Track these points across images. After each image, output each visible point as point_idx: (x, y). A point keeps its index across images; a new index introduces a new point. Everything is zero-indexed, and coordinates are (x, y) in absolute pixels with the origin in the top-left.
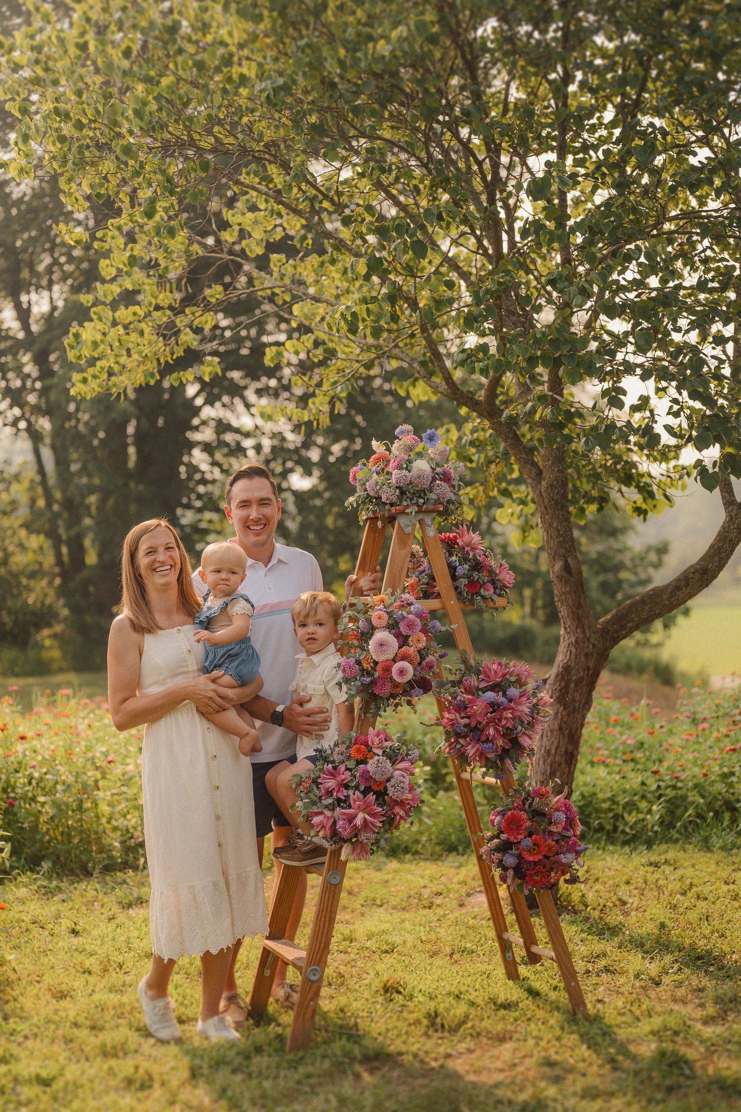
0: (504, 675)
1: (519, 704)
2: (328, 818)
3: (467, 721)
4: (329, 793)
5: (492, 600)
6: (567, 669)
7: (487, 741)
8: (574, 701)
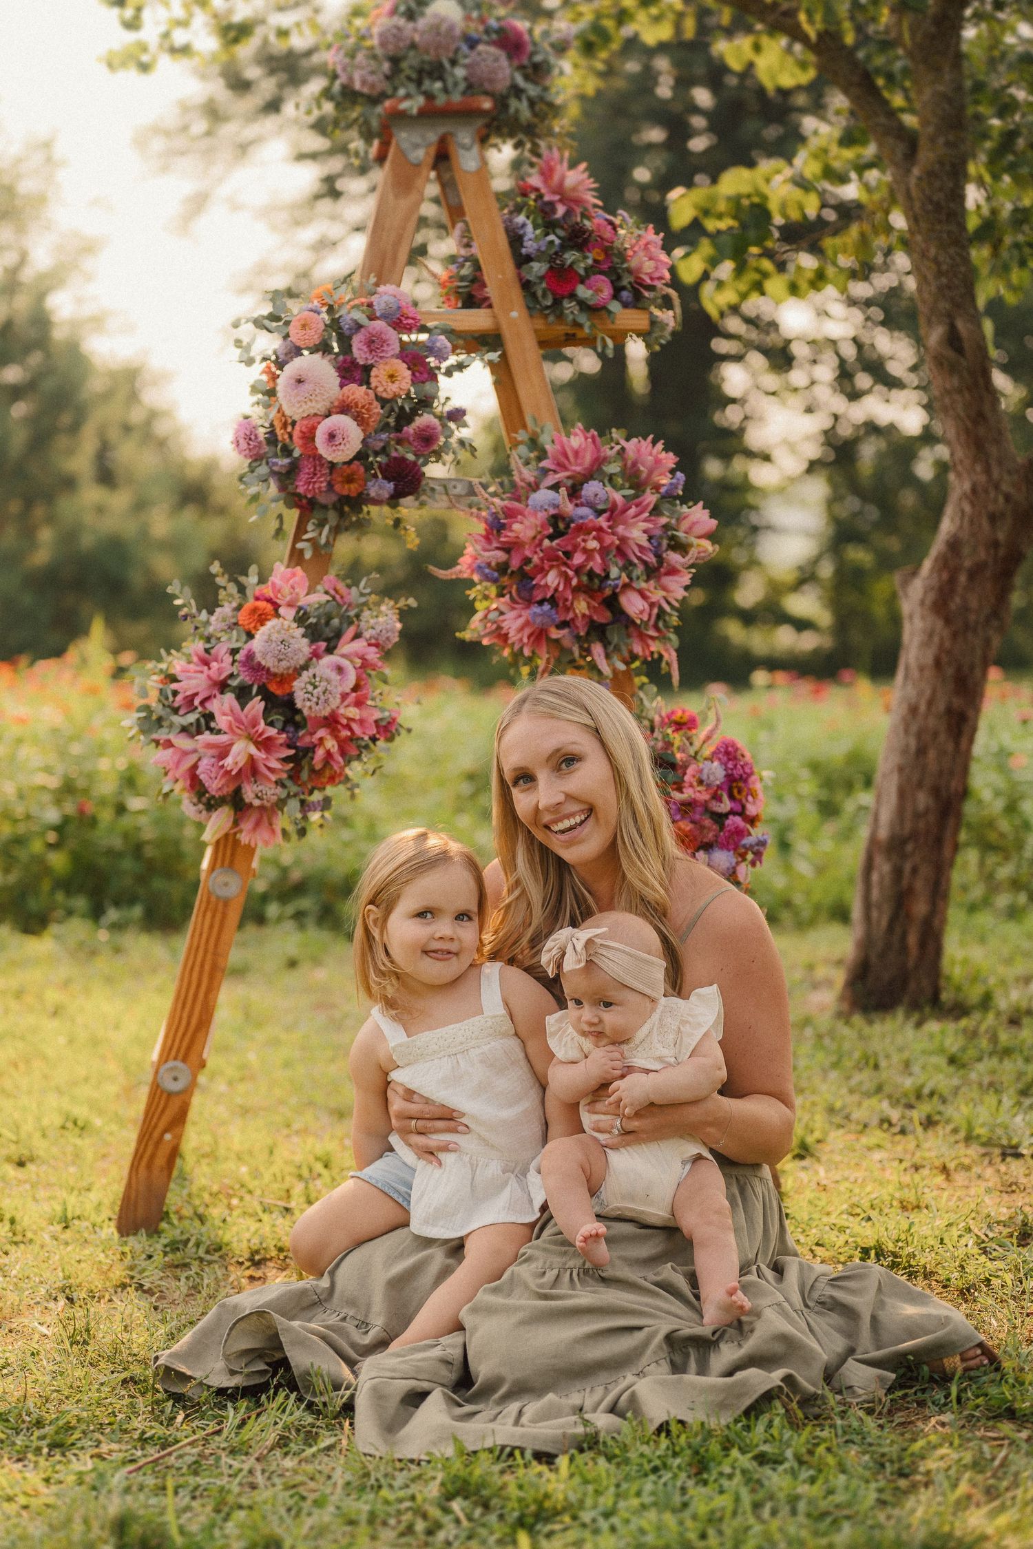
0: (599, 461)
1: (625, 523)
2: (185, 753)
3: (501, 556)
4: (190, 700)
5: (610, 312)
6: (954, 545)
7: (541, 603)
8: (965, 608)
